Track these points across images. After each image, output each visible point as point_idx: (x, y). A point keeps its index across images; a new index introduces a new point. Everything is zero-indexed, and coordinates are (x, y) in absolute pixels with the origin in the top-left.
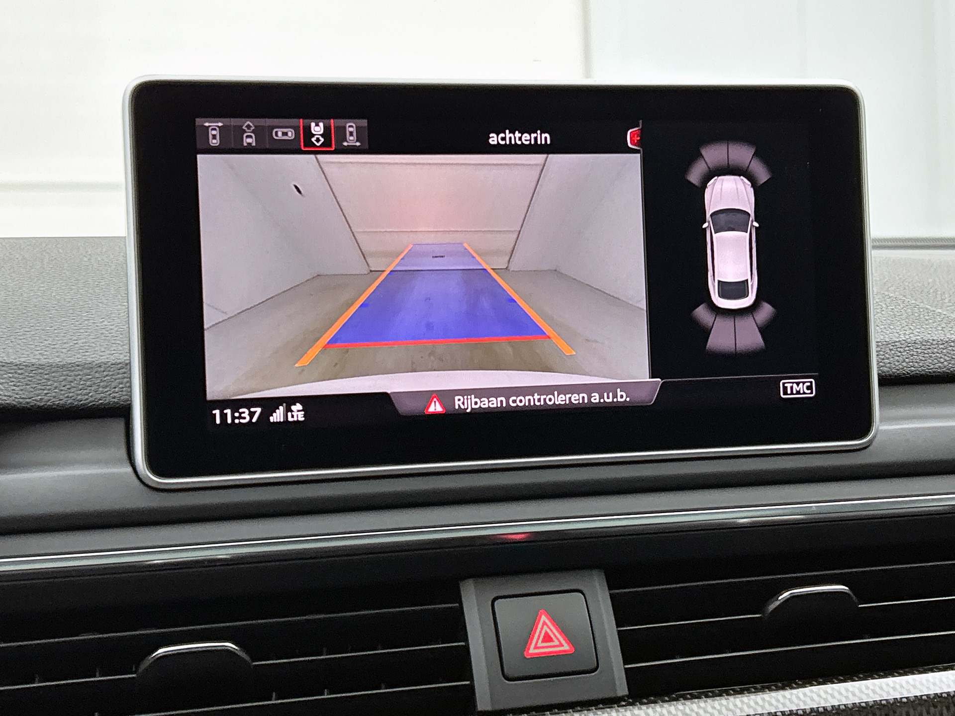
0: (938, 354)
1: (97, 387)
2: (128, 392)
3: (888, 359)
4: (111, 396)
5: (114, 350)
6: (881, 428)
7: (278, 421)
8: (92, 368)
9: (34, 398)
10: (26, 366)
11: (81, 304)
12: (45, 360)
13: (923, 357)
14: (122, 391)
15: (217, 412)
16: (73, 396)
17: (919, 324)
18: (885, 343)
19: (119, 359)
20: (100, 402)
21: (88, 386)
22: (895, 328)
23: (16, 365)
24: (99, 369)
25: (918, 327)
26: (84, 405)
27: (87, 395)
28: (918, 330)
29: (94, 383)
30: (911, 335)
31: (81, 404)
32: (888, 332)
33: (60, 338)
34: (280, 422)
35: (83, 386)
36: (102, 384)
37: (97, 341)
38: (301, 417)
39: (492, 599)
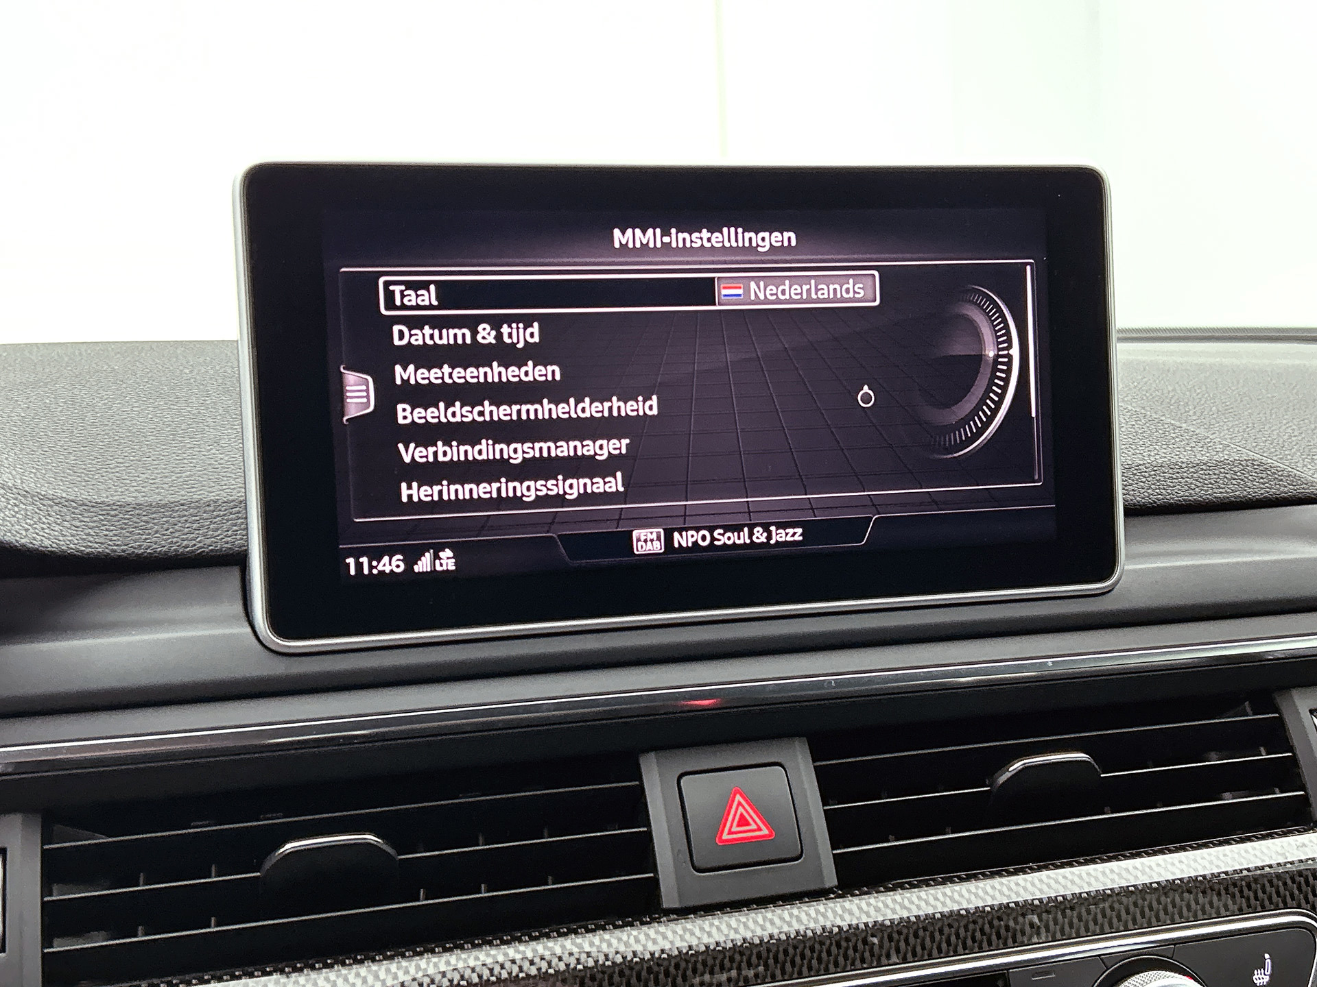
0: (1188, 480)
1: (206, 530)
2: (244, 536)
3: (1131, 485)
4: (223, 540)
5: (226, 485)
6: (1129, 567)
7: (425, 570)
8: (199, 507)
9: (130, 545)
10: (120, 506)
11: (183, 428)
12: (143, 499)
13: (1172, 482)
14: (236, 535)
15: (351, 561)
16: (178, 542)
18: (1127, 466)
19: (231, 496)
20: (211, 548)
21: (195, 530)
22: (1137, 449)
23: (108, 506)
24: (208, 508)
25: (1164, 447)
26: (193, 551)
27: (195, 540)
28: (1164, 451)
29: (203, 526)
30: (1157, 457)
31: (187, 552)
33: (160, 471)
34: (427, 572)
35: (190, 529)
36: (211, 526)
37: (204, 474)
38: (452, 566)
39: (678, 776)
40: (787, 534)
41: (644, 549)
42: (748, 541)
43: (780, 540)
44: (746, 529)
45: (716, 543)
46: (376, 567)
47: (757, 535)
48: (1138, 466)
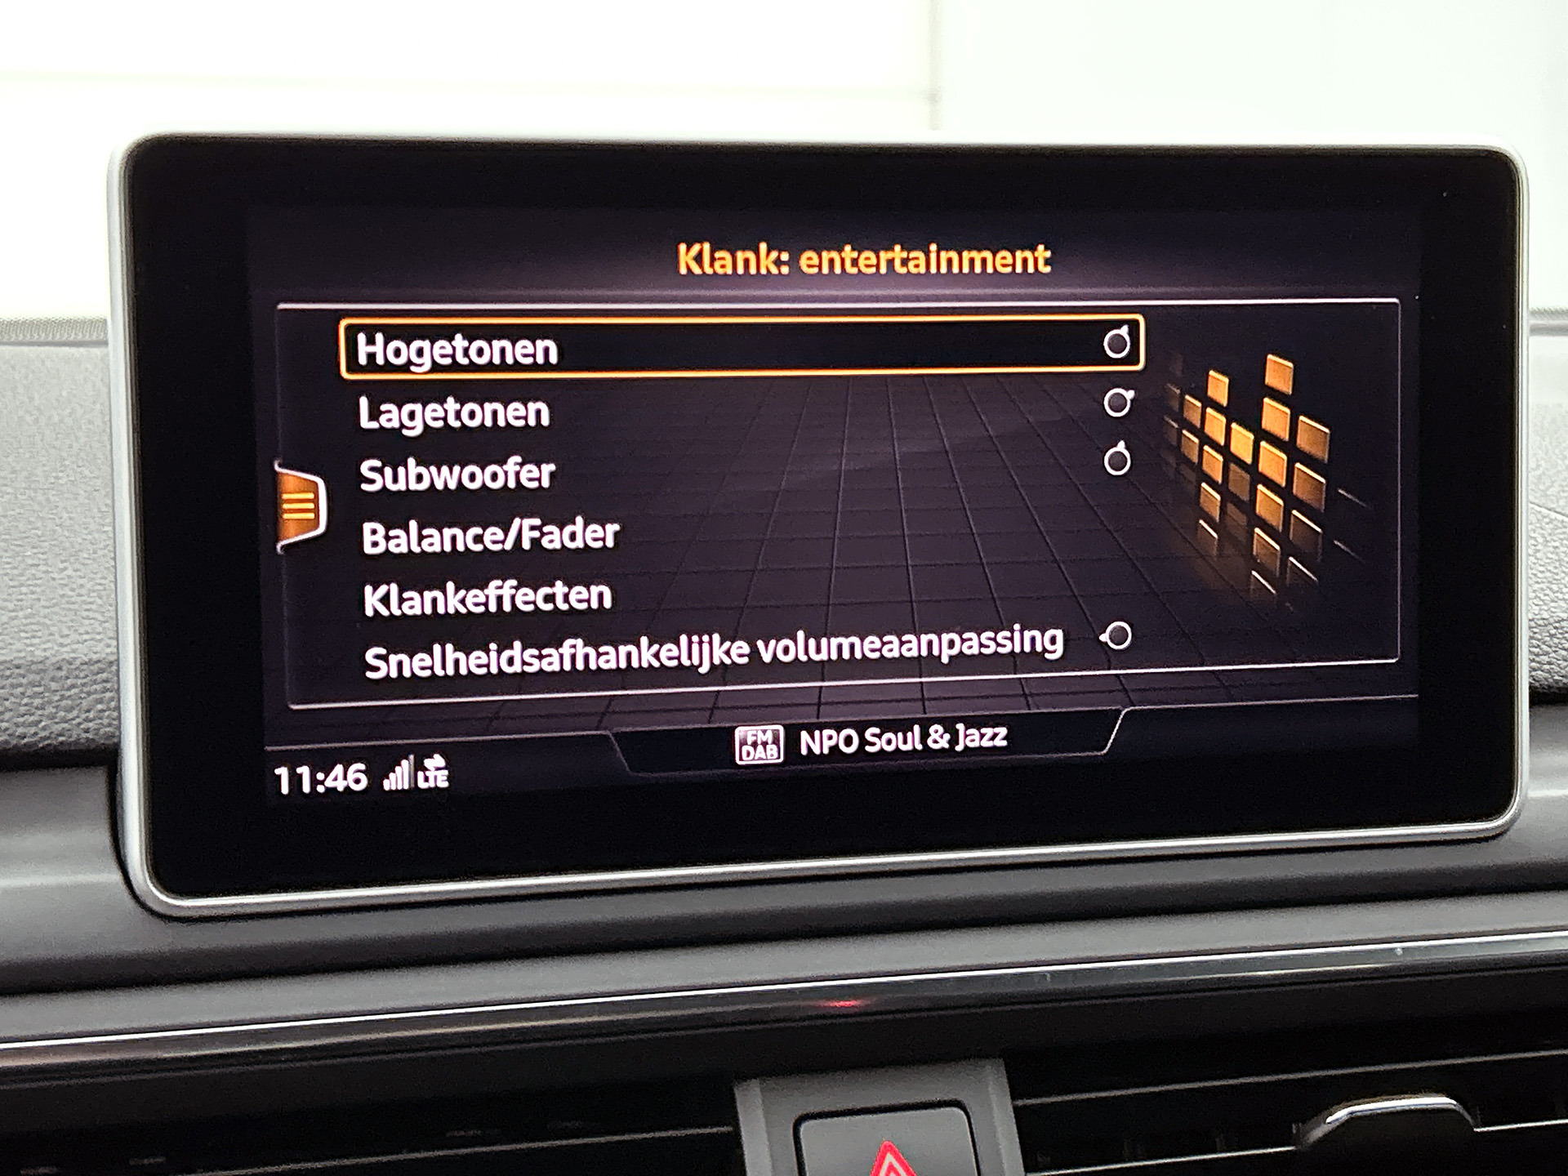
1: (54, 710)
2: (114, 719)
3: (1547, 654)
4: (82, 726)
5: (87, 633)
6: (1532, 795)
7: (400, 788)
8: (44, 671)
14: (102, 718)
15: (283, 772)
16: (9, 729)
18: (1541, 622)
19: (95, 653)
20: (61, 739)
21: (36, 708)
24: (57, 674)
27: (36, 725)
29: (49, 703)
31: (25, 745)
32: (1547, 598)
34: (403, 790)
35: (27, 708)
36: (63, 703)
37: (53, 613)
38: (443, 781)
39: (793, 1121)
40: (982, 736)
41: (751, 757)
42: (919, 747)
43: (971, 745)
44: (917, 728)
45: (868, 749)
46: (322, 783)
47: (934, 736)
48: (1559, 622)
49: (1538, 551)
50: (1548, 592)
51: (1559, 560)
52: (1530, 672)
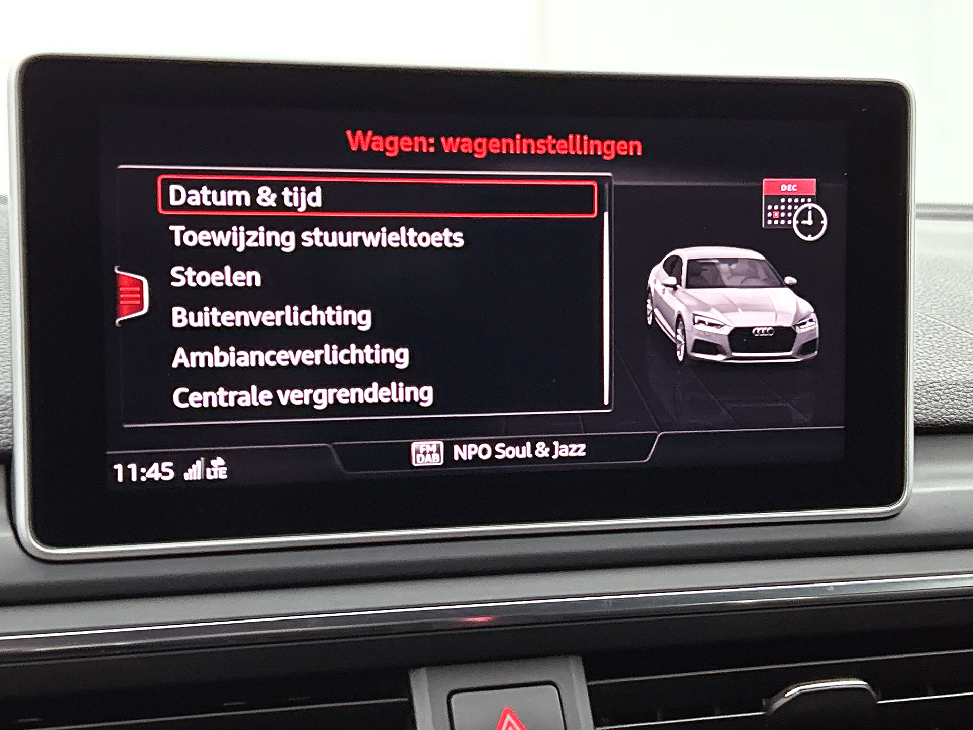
2: (9, 434)
3: (924, 403)
6: (915, 490)
7: (195, 478)
13: (965, 402)
15: (119, 467)
17: (961, 359)
18: (921, 384)
22: (933, 364)
25: (961, 363)
28: (960, 367)
30: (953, 374)
32: (925, 368)
34: (197, 480)
38: (223, 474)
39: (448, 693)
40: (570, 449)
41: (422, 461)
42: (530, 456)
43: (563, 455)
44: (528, 444)
45: (497, 457)
46: (144, 474)
47: (539, 449)
48: (932, 383)
49: (919, 340)
50: (925, 365)
51: (932, 346)
52: (914, 414)
